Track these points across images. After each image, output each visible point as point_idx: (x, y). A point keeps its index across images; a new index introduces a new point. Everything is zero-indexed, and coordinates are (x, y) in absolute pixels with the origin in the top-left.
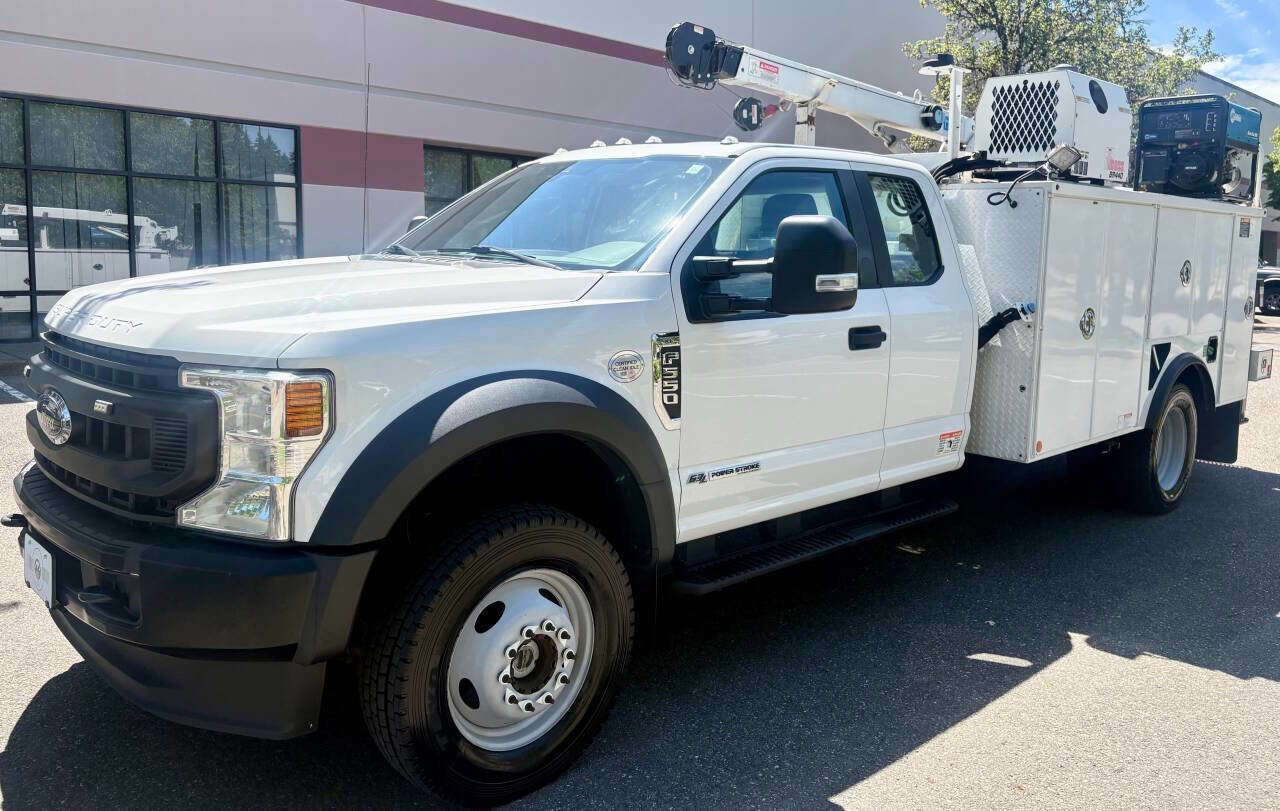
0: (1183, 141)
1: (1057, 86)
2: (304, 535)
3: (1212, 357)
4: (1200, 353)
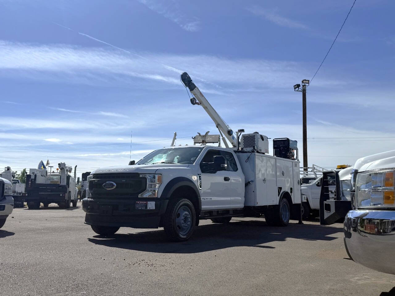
0: (282, 147)
1: (255, 136)
2: (159, 197)
3: (291, 192)
4: (289, 192)
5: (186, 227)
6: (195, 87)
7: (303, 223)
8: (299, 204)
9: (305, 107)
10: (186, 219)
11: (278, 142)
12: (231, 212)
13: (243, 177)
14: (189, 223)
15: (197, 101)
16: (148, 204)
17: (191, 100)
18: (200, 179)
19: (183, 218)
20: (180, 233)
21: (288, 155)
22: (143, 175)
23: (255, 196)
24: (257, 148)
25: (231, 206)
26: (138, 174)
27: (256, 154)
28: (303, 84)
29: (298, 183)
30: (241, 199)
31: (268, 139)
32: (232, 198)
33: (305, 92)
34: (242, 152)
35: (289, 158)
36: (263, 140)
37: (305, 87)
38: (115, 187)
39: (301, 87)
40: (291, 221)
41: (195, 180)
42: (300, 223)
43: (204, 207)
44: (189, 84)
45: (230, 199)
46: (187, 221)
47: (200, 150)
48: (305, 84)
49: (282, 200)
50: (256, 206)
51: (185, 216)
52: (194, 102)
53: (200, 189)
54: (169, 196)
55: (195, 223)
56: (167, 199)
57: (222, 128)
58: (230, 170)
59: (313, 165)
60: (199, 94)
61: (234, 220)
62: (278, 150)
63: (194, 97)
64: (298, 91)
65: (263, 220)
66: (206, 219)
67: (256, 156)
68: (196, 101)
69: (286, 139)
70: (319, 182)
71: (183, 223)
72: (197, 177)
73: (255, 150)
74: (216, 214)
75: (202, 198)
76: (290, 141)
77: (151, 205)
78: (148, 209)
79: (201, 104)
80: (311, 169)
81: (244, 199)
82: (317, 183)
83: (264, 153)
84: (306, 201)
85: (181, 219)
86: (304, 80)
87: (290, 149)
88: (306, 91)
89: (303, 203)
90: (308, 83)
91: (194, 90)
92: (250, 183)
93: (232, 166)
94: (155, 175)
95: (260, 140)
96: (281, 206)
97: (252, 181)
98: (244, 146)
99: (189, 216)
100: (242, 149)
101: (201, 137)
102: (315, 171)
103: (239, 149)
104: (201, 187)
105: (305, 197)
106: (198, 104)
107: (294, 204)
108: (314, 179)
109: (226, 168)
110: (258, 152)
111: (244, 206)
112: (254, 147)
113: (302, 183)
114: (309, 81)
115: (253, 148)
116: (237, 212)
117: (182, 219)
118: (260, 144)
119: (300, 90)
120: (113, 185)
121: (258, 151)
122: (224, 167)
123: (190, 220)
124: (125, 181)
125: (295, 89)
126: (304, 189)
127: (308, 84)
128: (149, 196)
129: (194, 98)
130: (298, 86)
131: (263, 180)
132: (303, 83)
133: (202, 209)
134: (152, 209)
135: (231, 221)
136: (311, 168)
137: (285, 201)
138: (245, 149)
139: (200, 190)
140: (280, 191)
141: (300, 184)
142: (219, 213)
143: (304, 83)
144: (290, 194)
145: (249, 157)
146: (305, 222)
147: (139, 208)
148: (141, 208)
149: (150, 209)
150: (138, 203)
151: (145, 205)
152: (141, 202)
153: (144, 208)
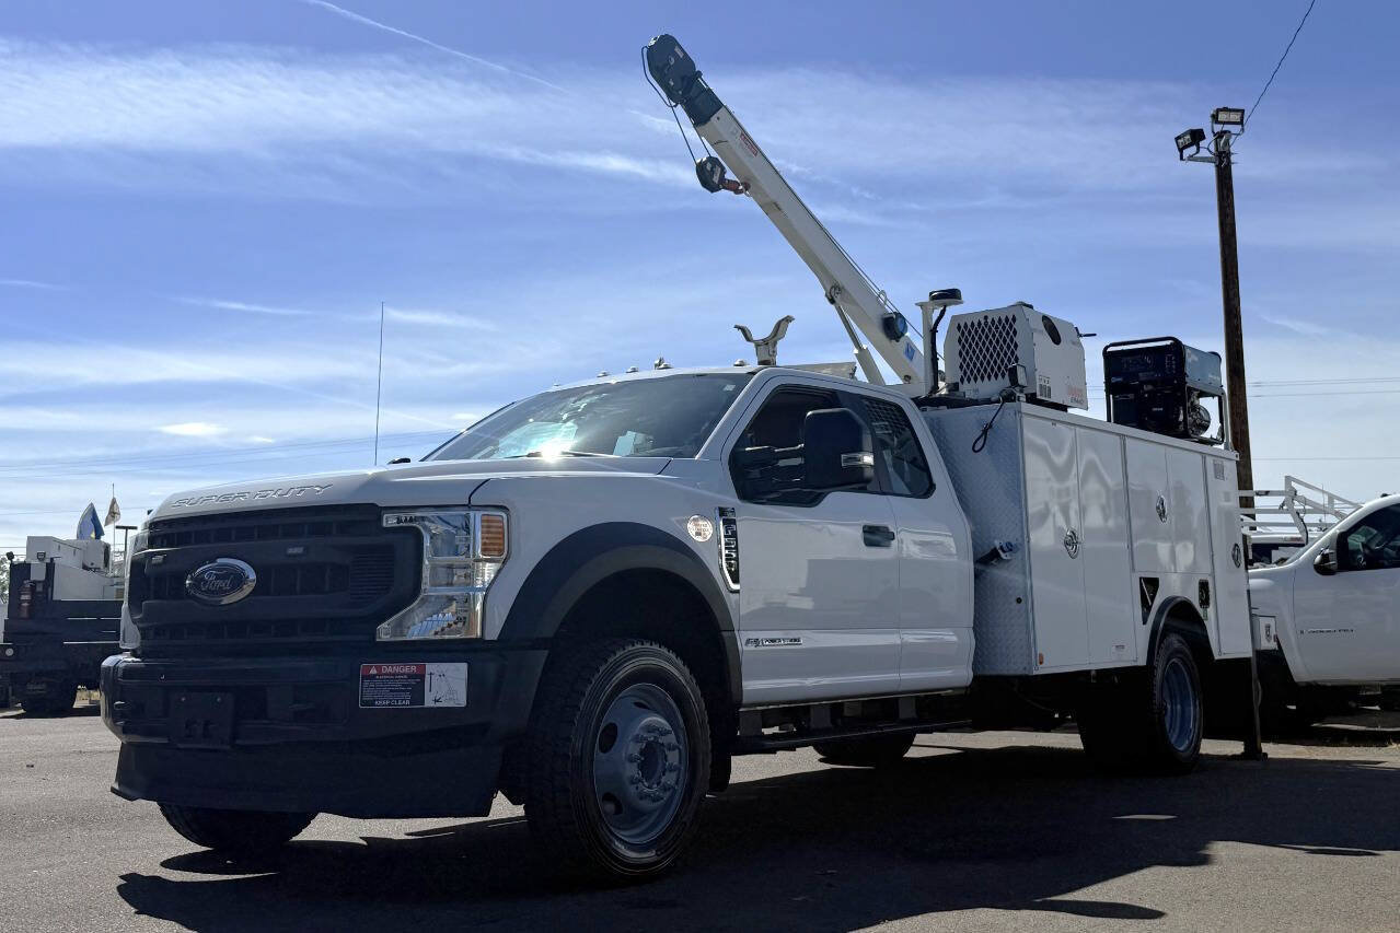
5: (654, 801)
6: (718, 105)
7: (1266, 754)
8: (1245, 661)
9: (1228, 230)
10: (650, 757)
11: (1130, 359)
12: (907, 712)
13: (965, 528)
14: (669, 779)
15: (730, 176)
16: (427, 677)
17: (701, 170)
18: (732, 535)
19: (634, 749)
20: (620, 834)
21: (1181, 418)
22: (403, 516)
23: (1029, 628)
24: (1031, 377)
25: (905, 676)
26: (372, 512)
27: (1027, 407)
28: (1218, 128)
29: (1236, 559)
30: (954, 639)
31: (1082, 340)
32: (911, 637)
33: (1229, 163)
34: (954, 401)
35: (1184, 435)
36: (1056, 339)
37: (1227, 143)
38: (247, 589)
39: (1208, 142)
40: (1210, 747)
41: (699, 539)
42: (1253, 752)
43: (755, 686)
44: (687, 90)
45: (899, 642)
46: (660, 769)
47: (730, 388)
48: (1227, 127)
49: (1161, 642)
50: (1035, 673)
51: (646, 739)
52: (716, 179)
53: (735, 587)
54: (548, 628)
55: (705, 772)
56: (538, 644)
57: (857, 305)
58: (891, 488)
59: (1289, 480)
60: (739, 140)
61: (929, 745)
62: (1131, 396)
63: (714, 154)
64: (1196, 160)
65: (1072, 741)
66: (772, 751)
67: (1026, 419)
68: (723, 171)
69: (1168, 342)
70: (1327, 551)
71: (633, 781)
72: (716, 529)
73: (1018, 391)
74: (828, 723)
75: (742, 638)
76: (1188, 351)
77: (448, 686)
78: (429, 703)
79: (747, 187)
80: (1278, 501)
81: (970, 640)
82: (1319, 557)
83: (1064, 408)
84: (1273, 645)
85: (623, 760)
86: (1218, 110)
87: (1191, 390)
88: (1233, 158)
89: (1261, 654)
90: (1241, 123)
91: (714, 118)
92: (998, 555)
93: (907, 475)
94: (472, 514)
95: (1044, 339)
96: (1159, 673)
97: (1010, 548)
98: (961, 374)
99: (671, 739)
100: (954, 387)
101: (753, 344)
102: (1298, 506)
103: (935, 388)
104: (736, 581)
105: (1268, 627)
106: (733, 187)
107: (1218, 660)
108: (1298, 544)
109: (869, 473)
110: (1032, 399)
111: (978, 680)
112: (1013, 373)
113: (1251, 557)
114: (1243, 111)
115: (1006, 382)
116: (938, 709)
117: (631, 760)
118: (1043, 364)
119: (1204, 153)
120: (238, 579)
121: (1035, 394)
122: (861, 469)
123: (673, 758)
124: (298, 550)
125: (1181, 150)
126: (1260, 590)
127: (1240, 127)
128: (436, 633)
129: (710, 159)
130: (1197, 136)
131: (1066, 544)
132: (1217, 122)
133: (744, 701)
134: (451, 704)
135: (912, 753)
136: (1279, 493)
137: (1177, 645)
138: (968, 390)
139: (734, 597)
140: (1153, 599)
141: (1243, 565)
142: (847, 713)
143: (1224, 123)
144: (1200, 611)
145: (990, 426)
146: (1274, 750)
147: (381, 704)
148: (390, 705)
149: (438, 705)
150: (375, 675)
151: (413, 682)
152: (390, 670)
153: (408, 702)
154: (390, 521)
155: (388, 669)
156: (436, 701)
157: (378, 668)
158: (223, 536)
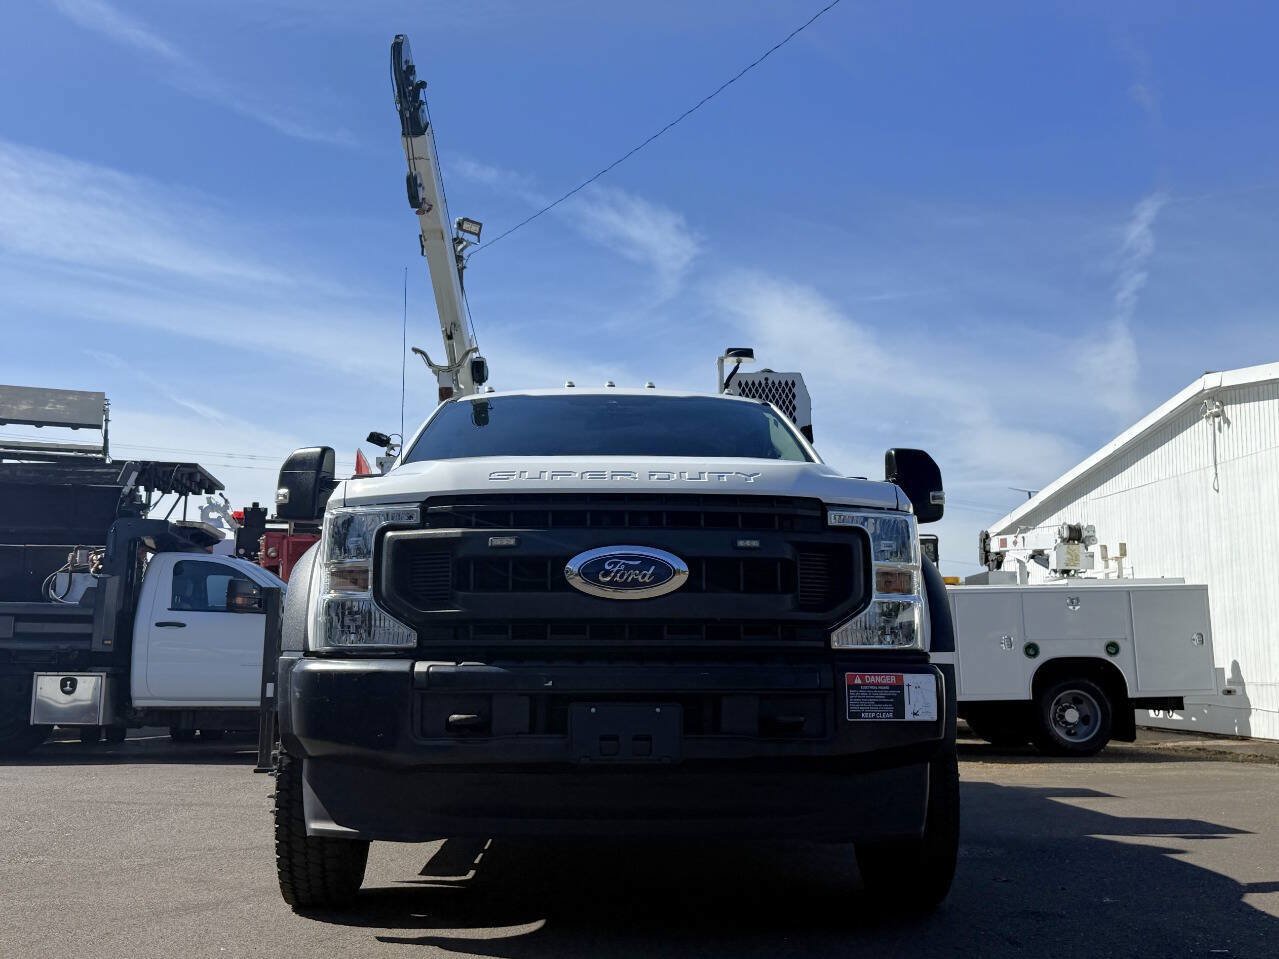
16: (906, 688)
22: (844, 514)
38: (677, 583)
48: (467, 235)
77: (922, 698)
78: (909, 716)
86: (465, 220)
90: (478, 234)
114: (482, 226)
124: (752, 544)
127: (477, 238)
134: (926, 718)
143: (465, 231)
147: (866, 717)
148: (875, 717)
149: (917, 718)
150: (860, 685)
151: (894, 693)
152: (872, 680)
153: (891, 715)
154: (833, 519)
155: (872, 678)
156: (915, 714)
157: (862, 678)
158: (654, 519)
